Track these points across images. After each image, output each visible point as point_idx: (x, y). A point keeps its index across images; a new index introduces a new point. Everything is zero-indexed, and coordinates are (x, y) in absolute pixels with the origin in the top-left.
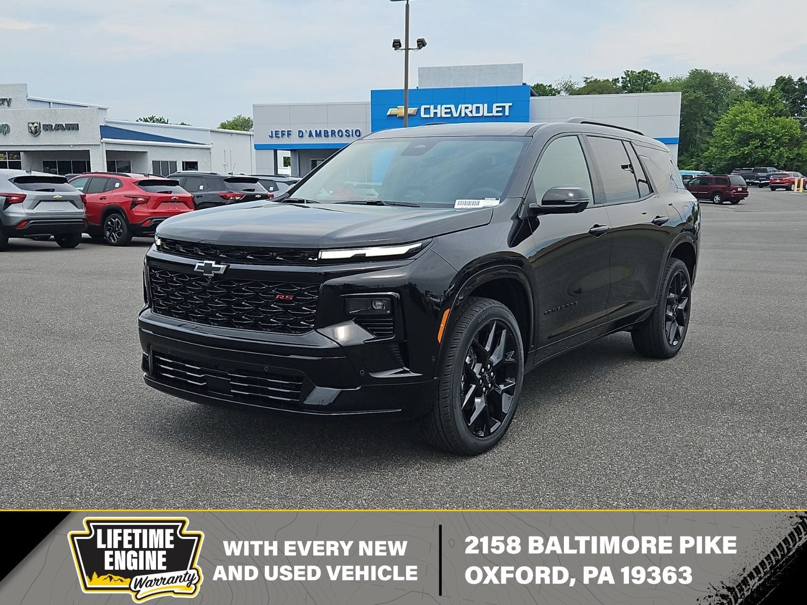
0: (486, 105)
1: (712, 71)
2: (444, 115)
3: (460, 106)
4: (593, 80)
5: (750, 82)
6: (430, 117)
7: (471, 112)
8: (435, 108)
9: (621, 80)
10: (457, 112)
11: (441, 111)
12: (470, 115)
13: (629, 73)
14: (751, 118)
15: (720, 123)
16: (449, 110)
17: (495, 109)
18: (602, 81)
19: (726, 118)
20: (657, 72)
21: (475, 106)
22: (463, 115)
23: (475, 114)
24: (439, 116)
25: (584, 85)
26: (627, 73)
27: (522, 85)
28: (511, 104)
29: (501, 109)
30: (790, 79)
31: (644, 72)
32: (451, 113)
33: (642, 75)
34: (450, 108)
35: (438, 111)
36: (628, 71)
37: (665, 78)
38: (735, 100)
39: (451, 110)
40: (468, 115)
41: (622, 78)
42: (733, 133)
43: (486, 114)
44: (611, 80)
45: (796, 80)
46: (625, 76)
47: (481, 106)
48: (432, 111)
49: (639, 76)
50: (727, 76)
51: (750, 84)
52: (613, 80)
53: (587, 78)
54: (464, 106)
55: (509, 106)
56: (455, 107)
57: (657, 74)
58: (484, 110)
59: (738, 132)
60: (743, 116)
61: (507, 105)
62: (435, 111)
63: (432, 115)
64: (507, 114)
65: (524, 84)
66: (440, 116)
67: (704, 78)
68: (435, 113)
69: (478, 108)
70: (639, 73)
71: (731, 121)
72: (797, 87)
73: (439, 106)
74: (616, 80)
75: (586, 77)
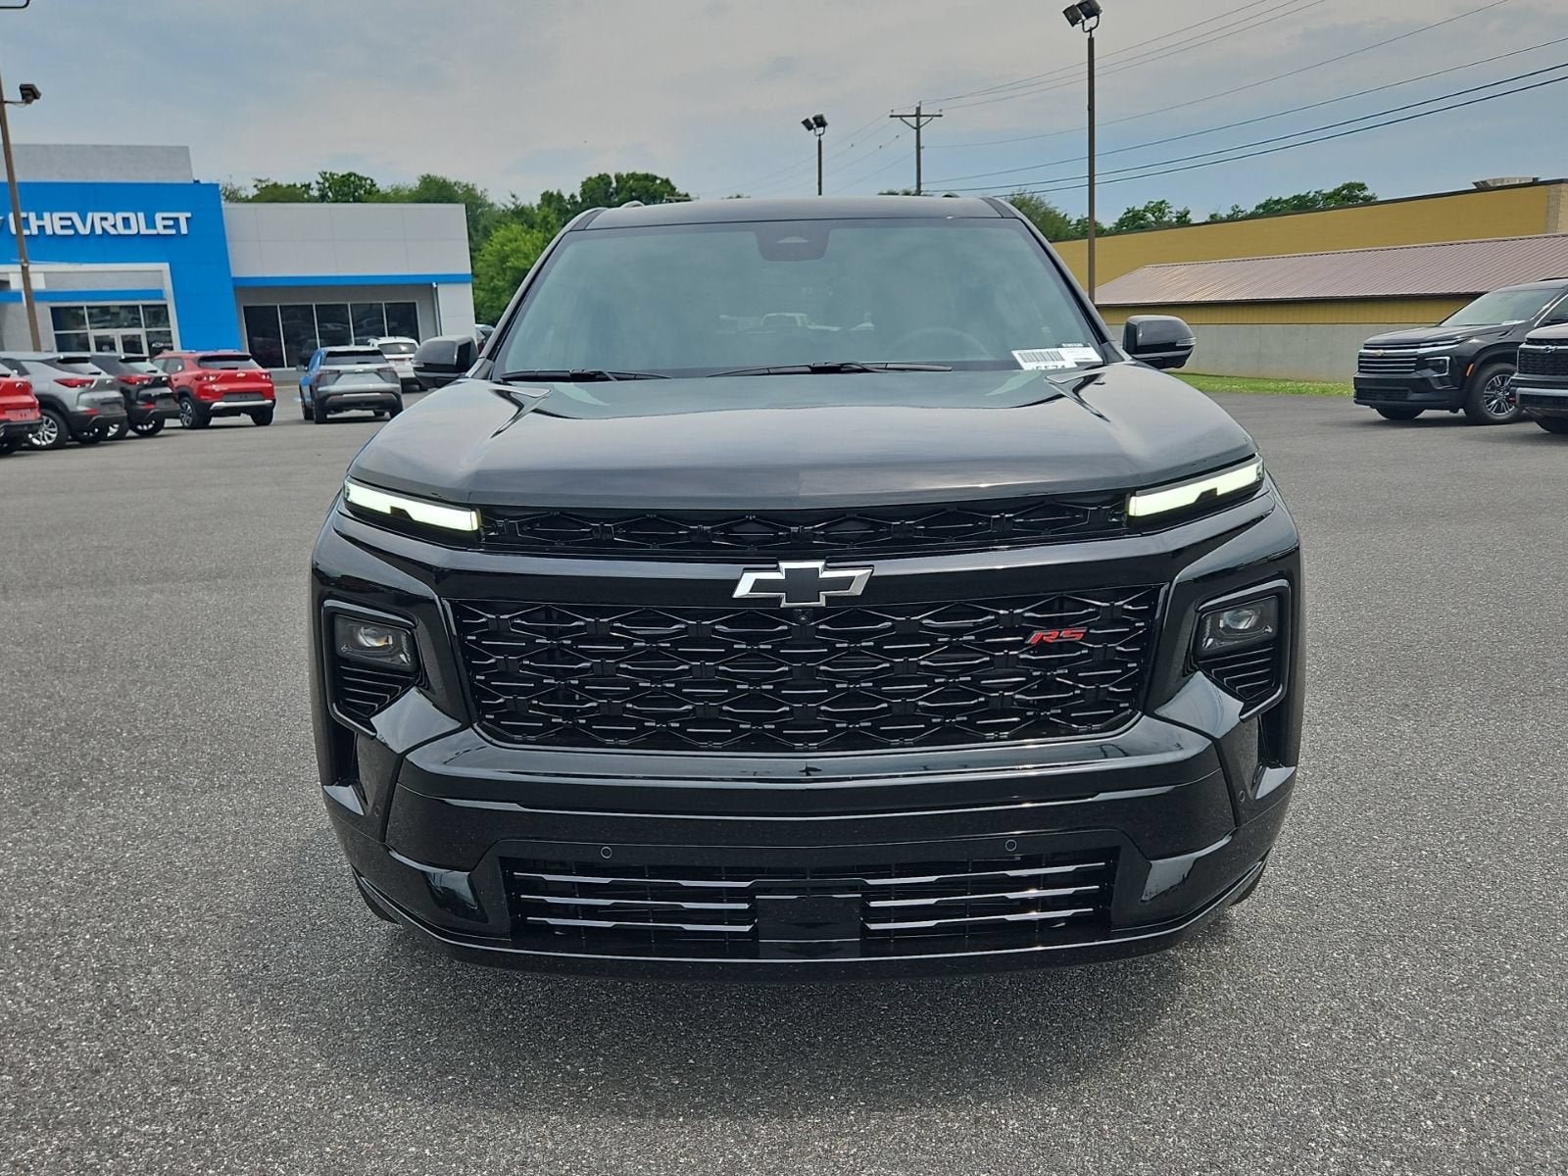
0: (141, 215)
1: (451, 179)
2: (59, 232)
3: (90, 215)
4: (270, 184)
5: (514, 196)
6: (31, 235)
7: (114, 226)
8: (40, 217)
9: (314, 185)
10: (84, 225)
11: (53, 223)
12: (112, 231)
13: (328, 175)
14: (524, 249)
15: (483, 256)
16: (69, 223)
17: (160, 223)
18: (285, 186)
19: (490, 248)
20: (372, 177)
21: (120, 216)
22: (99, 231)
23: (121, 230)
24: (49, 231)
25: (255, 192)
26: (323, 175)
27: (192, 182)
28: (189, 215)
29: (171, 223)
30: (560, 196)
31: (350, 175)
32: (73, 226)
33: (348, 180)
34: (70, 219)
35: (46, 222)
36: (325, 173)
37: (383, 185)
38: (497, 222)
39: (73, 223)
40: (108, 233)
41: (318, 183)
42: (504, 270)
43: (144, 231)
44: (299, 186)
45: (567, 197)
46: (321, 181)
47: (131, 215)
48: (34, 223)
49: (343, 181)
50: (473, 189)
51: (513, 200)
52: (302, 186)
53: (260, 181)
54: (97, 216)
55: (187, 219)
56: (80, 216)
57: (372, 181)
58: (138, 224)
59: (510, 268)
60: (514, 245)
61: (182, 216)
62: (41, 223)
63: (35, 231)
64: (184, 230)
65: (197, 182)
66: (51, 233)
67: (441, 188)
68: (41, 228)
69: (126, 220)
70: (343, 176)
71: (498, 252)
72: (569, 206)
73: (46, 215)
74: (308, 186)
75: (259, 178)
